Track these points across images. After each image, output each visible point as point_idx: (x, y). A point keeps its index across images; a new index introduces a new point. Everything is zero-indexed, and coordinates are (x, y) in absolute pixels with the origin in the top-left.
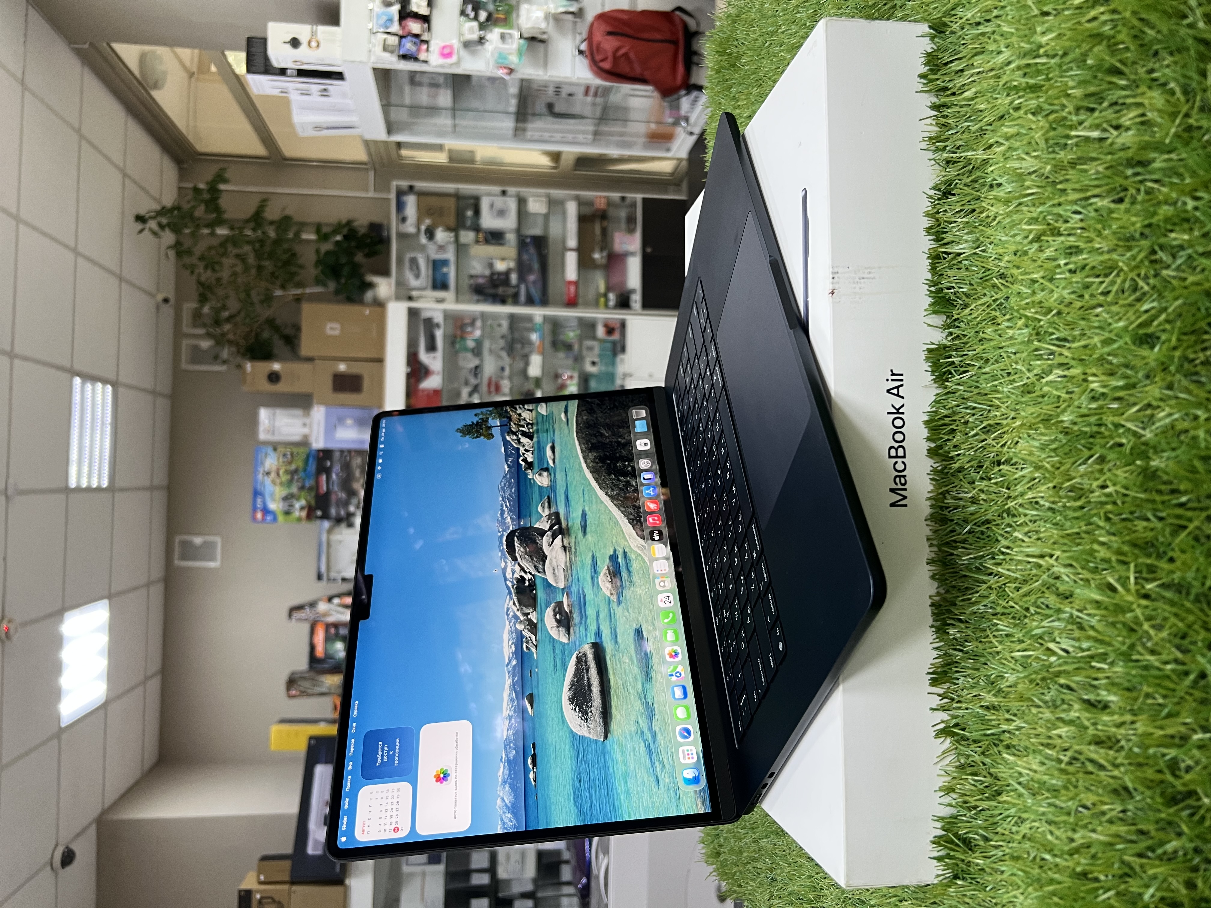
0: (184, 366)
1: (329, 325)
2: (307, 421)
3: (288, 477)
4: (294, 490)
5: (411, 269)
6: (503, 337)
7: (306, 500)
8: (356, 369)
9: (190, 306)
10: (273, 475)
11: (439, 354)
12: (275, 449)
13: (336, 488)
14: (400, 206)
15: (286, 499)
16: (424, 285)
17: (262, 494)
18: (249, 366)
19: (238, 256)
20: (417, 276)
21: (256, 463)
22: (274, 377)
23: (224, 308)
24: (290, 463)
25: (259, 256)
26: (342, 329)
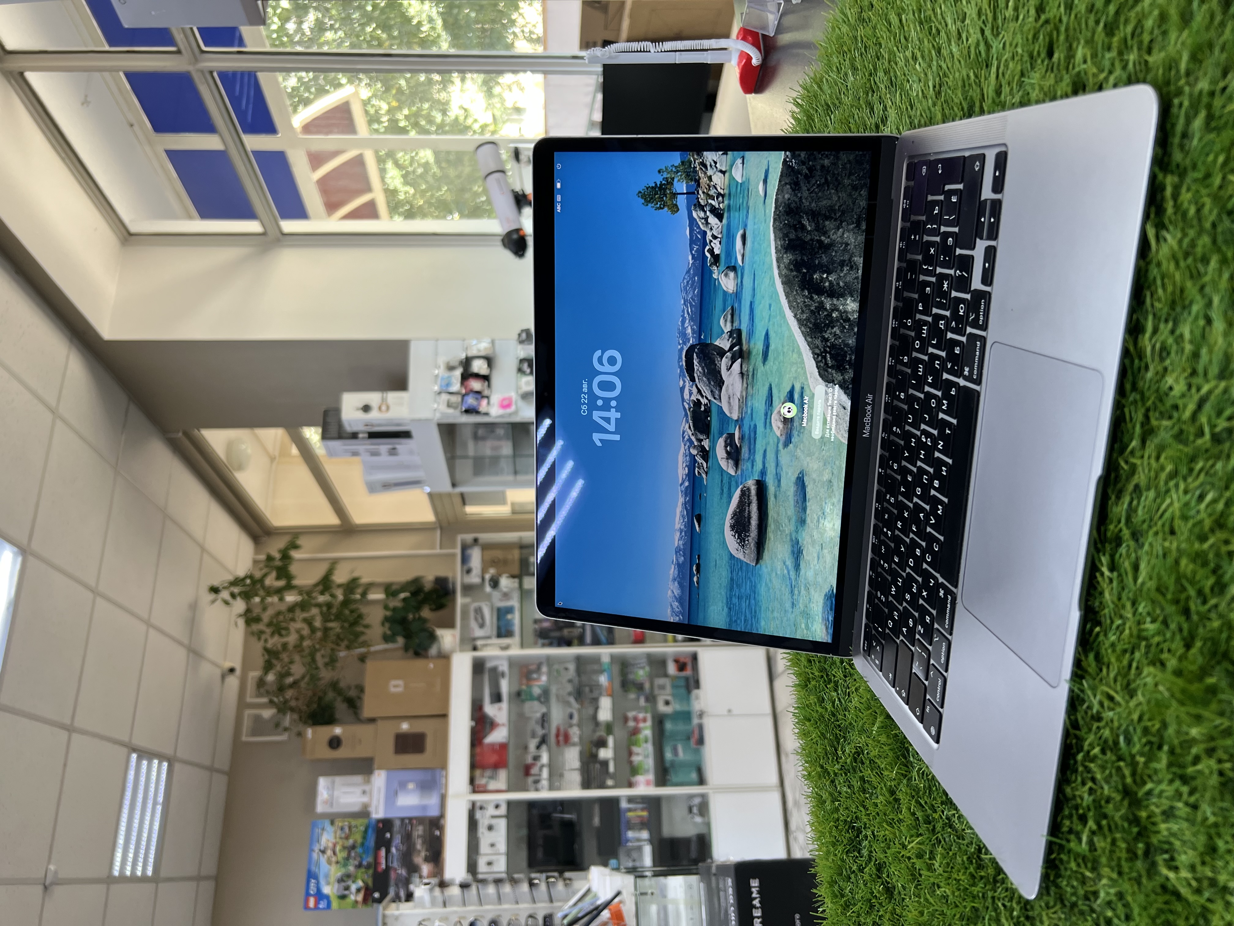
0: (244, 738)
1: (393, 682)
2: (367, 788)
3: (344, 854)
4: (351, 869)
5: (476, 619)
6: (570, 681)
7: (363, 881)
8: (419, 727)
9: (254, 674)
10: (329, 852)
11: (504, 705)
12: (332, 823)
13: (395, 864)
14: (465, 559)
15: (340, 880)
16: (488, 634)
17: (316, 878)
18: (310, 732)
19: (305, 620)
20: (482, 626)
21: (313, 839)
22: (335, 743)
23: (288, 674)
24: (347, 838)
25: (326, 618)
26: (406, 686)
